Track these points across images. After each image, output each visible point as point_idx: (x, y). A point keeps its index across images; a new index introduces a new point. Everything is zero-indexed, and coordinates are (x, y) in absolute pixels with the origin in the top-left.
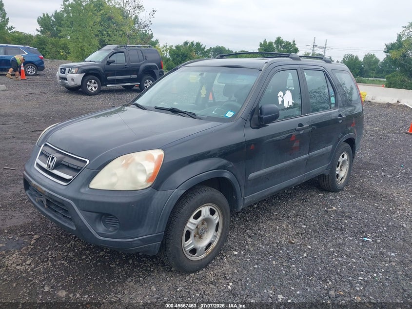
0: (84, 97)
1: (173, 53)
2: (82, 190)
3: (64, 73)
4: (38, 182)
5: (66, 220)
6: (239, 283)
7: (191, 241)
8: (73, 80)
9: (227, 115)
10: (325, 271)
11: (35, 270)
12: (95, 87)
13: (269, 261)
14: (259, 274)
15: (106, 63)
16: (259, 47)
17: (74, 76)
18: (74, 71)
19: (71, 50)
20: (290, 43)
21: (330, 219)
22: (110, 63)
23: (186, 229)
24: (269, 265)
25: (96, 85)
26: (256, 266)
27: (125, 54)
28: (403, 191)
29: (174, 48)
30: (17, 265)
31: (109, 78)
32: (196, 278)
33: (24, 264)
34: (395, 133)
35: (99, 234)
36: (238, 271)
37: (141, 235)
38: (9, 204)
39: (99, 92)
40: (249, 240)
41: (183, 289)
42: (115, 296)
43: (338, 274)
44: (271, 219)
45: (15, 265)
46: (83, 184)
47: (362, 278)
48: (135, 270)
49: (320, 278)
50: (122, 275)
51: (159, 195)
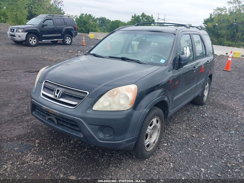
0: (28, 48)
1: (78, 20)
2: (88, 112)
3: (13, 32)
4: (48, 107)
5: (72, 131)
6: (176, 163)
7: (148, 140)
8: (20, 36)
9: (161, 62)
10: (218, 152)
11: (47, 163)
12: (35, 42)
13: (186, 148)
14: (185, 156)
15: (41, 26)
16: (132, 18)
17: (21, 34)
18: (20, 30)
19: (9, 17)
20: (150, 17)
21: (207, 122)
22: (44, 26)
23: (147, 133)
24: (187, 151)
25: (35, 40)
26: (181, 152)
27: (53, 21)
28: (236, 103)
29: (78, 17)
30: (34, 161)
31: (43, 36)
32: (150, 162)
33: (38, 160)
34: (218, 70)
35: (101, 139)
36: (172, 156)
37: (126, 138)
38: (9, 120)
39: (38, 45)
40: (170, 136)
41: (146, 169)
42: (107, 177)
43: (226, 153)
44: (175, 123)
45: (33, 161)
46: (88, 107)
47: (239, 155)
48: (112, 159)
49: (218, 157)
50: (105, 163)
51: (136, 113)
